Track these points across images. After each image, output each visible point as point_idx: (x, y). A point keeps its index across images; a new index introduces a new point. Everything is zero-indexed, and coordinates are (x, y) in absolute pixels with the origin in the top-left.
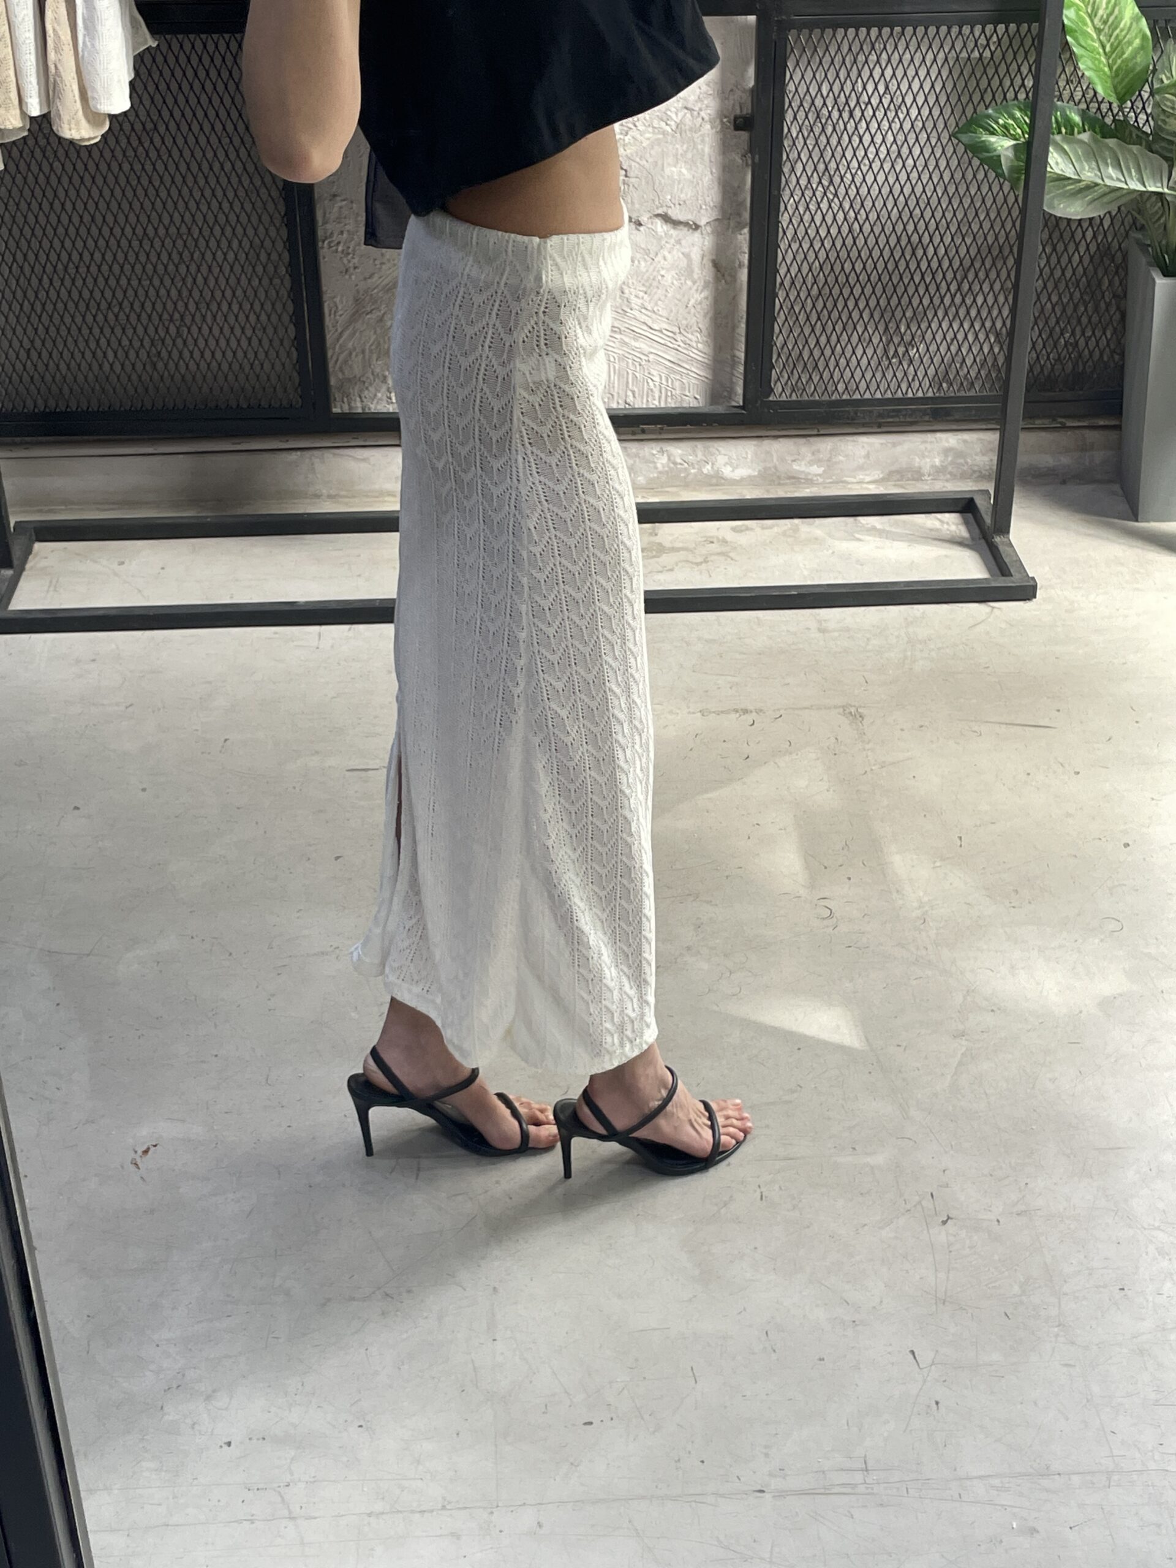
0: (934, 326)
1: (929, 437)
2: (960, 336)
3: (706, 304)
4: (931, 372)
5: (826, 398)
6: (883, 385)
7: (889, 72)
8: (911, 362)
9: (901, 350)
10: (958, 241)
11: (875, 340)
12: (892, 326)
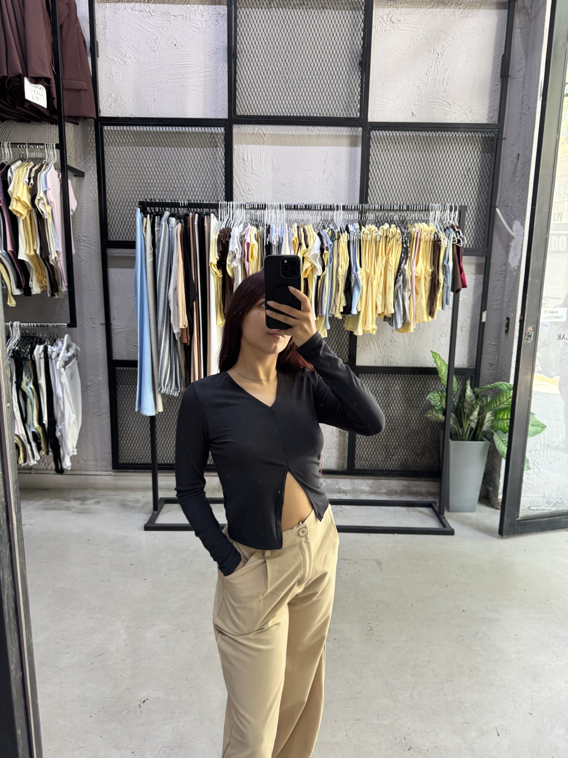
0: (400, 451)
1: (399, 481)
2: (407, 454)
3: (337, 442)
4: (399, 463)
5: (370, 468)
6: (386, 466)
7: (385, 385)
8: (393, 460)
9: (391, 457)
10: (405, 428)
11: (383, 453)
12: (388, 450)
